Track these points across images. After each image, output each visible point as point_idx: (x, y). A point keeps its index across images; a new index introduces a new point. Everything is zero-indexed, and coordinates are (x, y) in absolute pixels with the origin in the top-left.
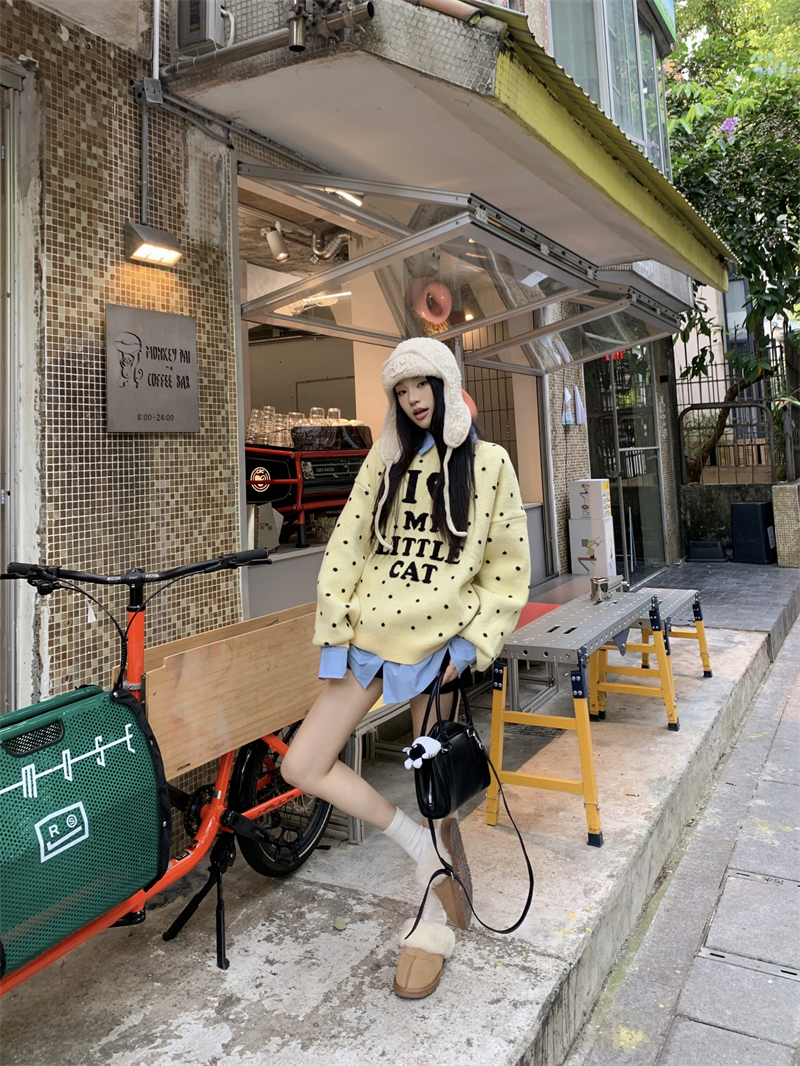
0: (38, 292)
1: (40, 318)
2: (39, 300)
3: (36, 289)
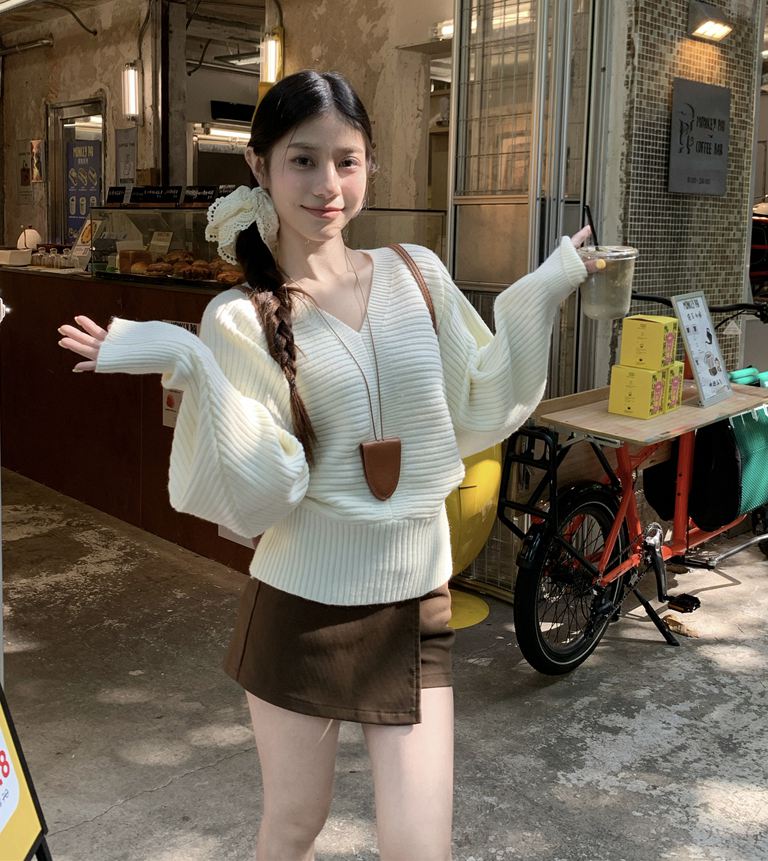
0: (630, 67)
1: (631, 91)
2: (630, 74)
3: (628, 64)
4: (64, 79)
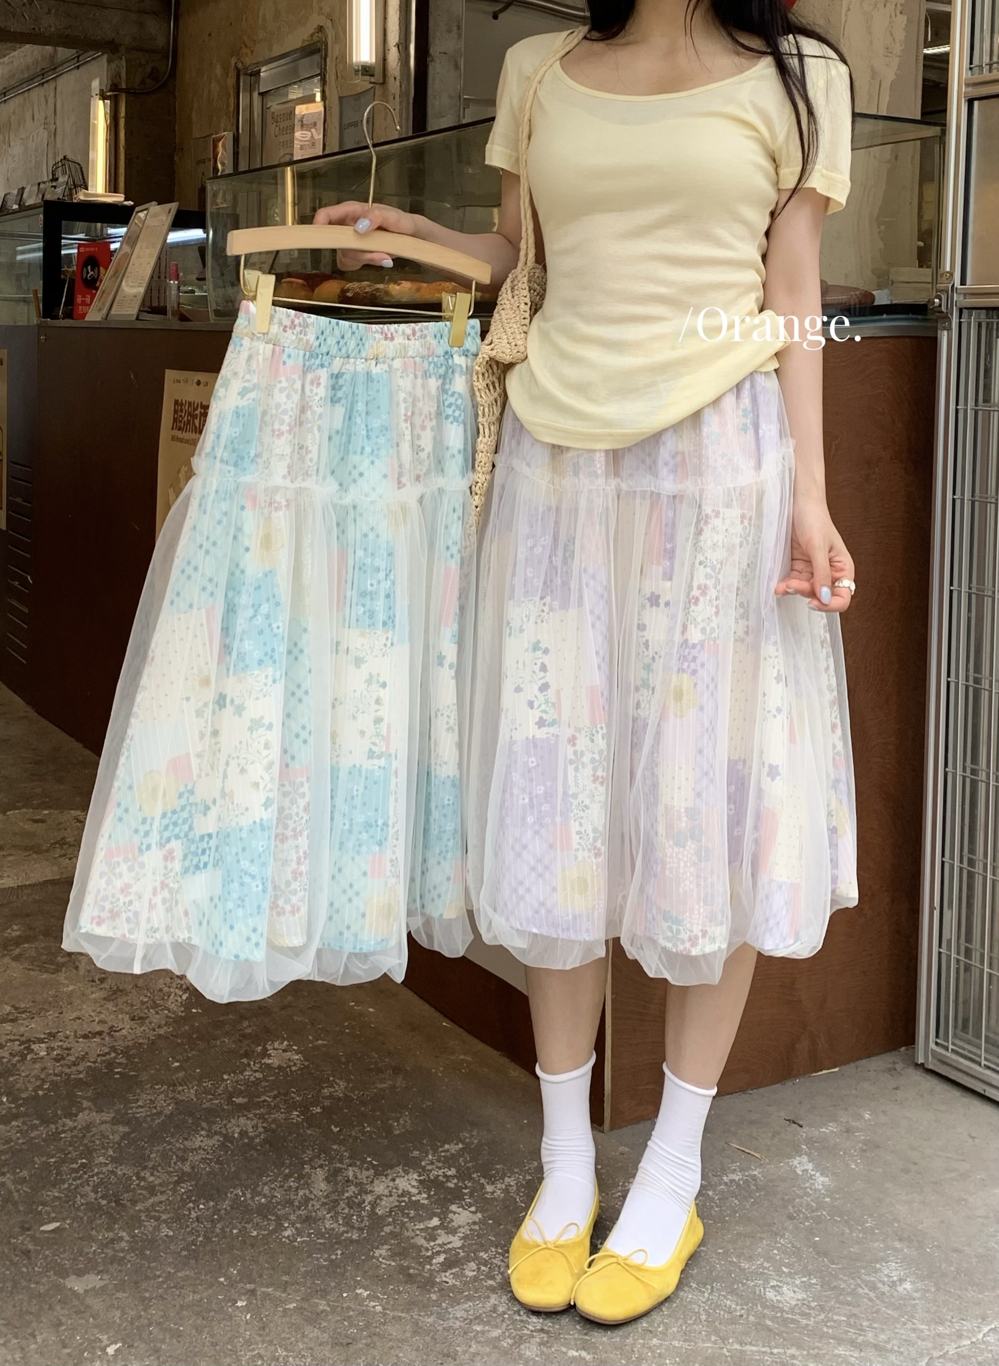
4: (264, 19)
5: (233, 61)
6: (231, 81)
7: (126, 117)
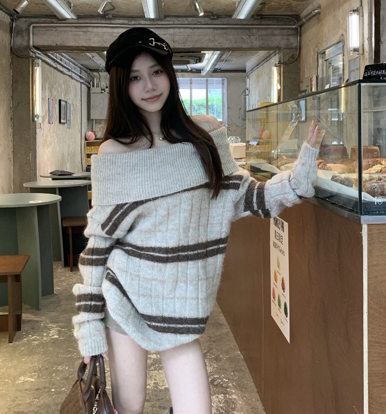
4: (325, 33)
5: (316, 49)
6: (316, 57)
7: (284, 73)
